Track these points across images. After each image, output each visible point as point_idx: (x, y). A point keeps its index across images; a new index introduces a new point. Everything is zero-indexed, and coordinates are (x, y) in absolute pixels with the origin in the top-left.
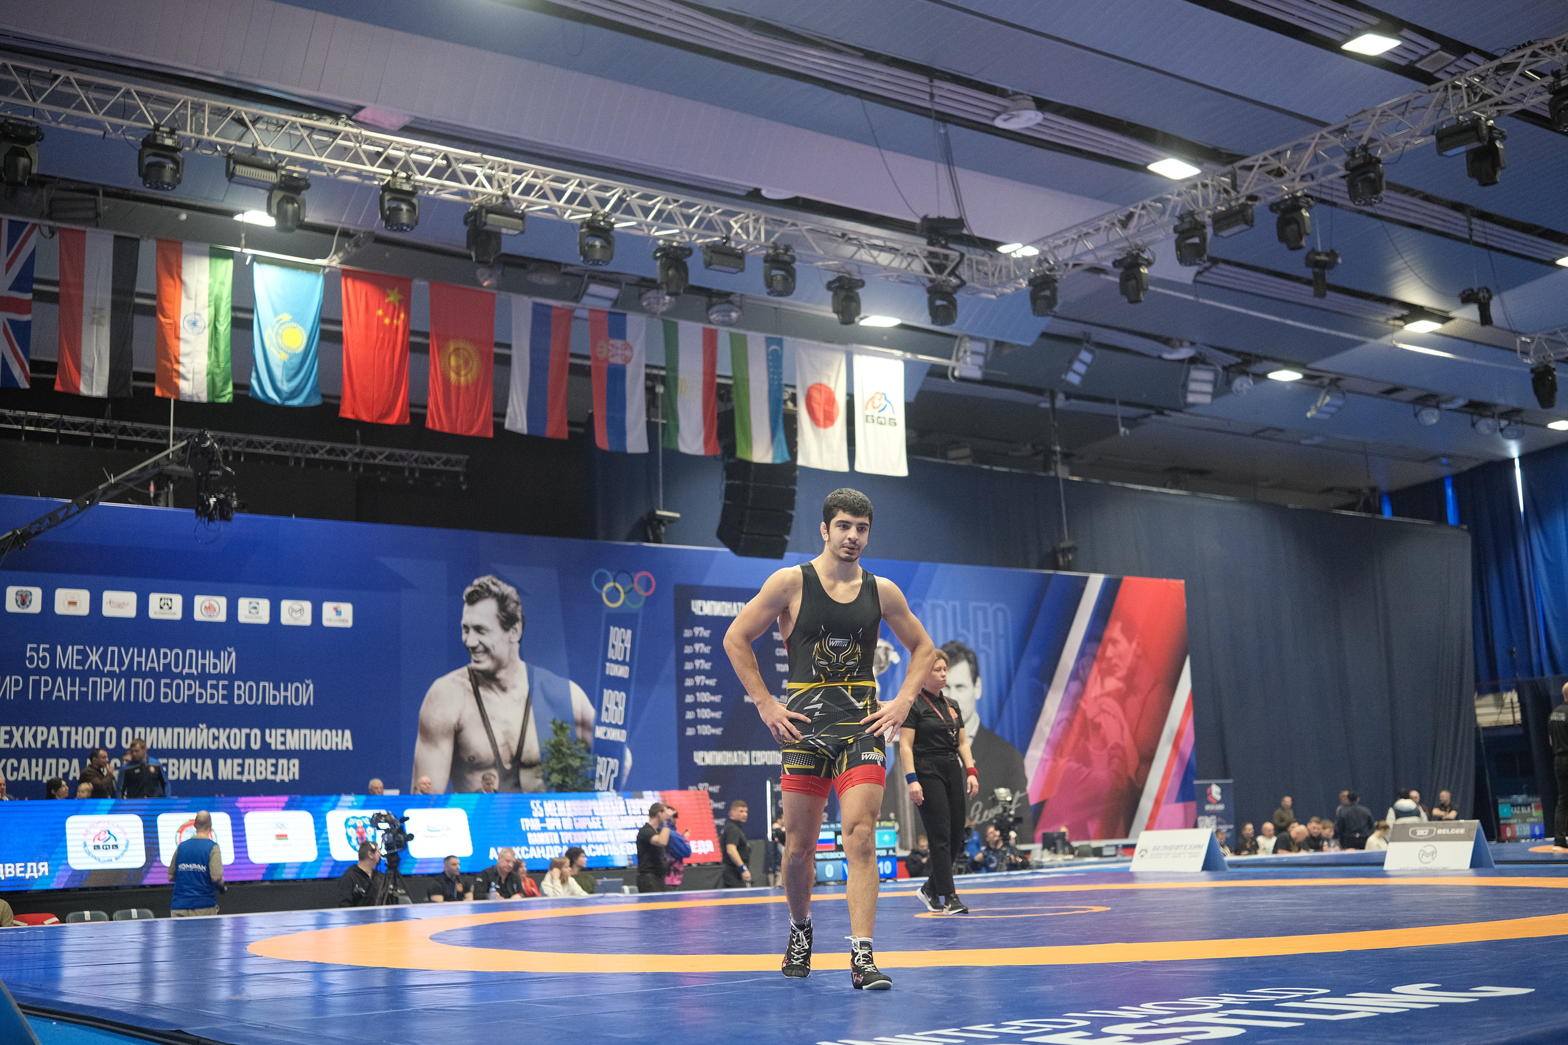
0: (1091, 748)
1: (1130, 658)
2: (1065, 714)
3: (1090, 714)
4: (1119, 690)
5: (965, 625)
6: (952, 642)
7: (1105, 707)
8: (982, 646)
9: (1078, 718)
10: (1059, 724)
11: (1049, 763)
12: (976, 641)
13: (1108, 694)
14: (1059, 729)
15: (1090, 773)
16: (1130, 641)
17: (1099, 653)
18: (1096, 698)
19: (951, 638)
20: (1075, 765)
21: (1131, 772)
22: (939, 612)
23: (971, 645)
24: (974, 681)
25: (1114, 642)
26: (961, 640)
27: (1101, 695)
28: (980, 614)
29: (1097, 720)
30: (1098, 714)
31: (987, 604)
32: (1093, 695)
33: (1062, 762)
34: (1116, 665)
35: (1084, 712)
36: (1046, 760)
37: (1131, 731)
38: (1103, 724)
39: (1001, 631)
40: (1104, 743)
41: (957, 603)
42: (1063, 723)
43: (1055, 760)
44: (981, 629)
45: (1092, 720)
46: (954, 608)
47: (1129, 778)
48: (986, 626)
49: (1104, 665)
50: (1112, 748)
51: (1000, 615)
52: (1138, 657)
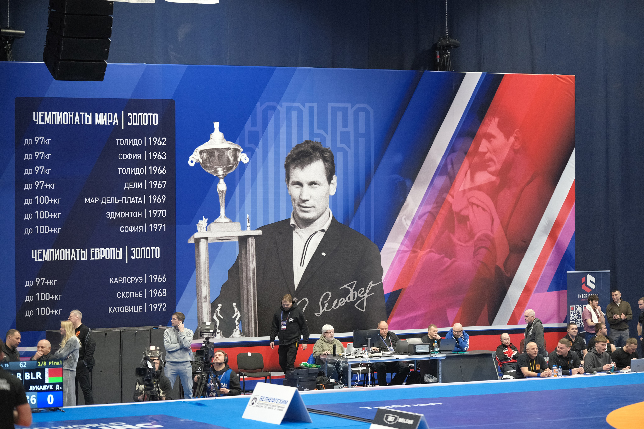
0: (455, 240)
1: (506, 151)
2: (429, 208)
3: (456, 208)
4: (491, 184)
5: (323, 125)
6: (307, 142)
7: (474, 200)
8: (339, 145)
9: (443, 211)
10: (420, 218)
11: (407, 255)
12: (334, 141)
13: (479, 188)
14: (421, 223)
15: (452, 263)
16: (507, 137)
17: (472, 148)
18: (464, 191)
19: (306, 137)
20: (436, 256)
21: (500, 263)
22: (294, 114)
23: (328, 144)
24: (329, 179)
25: (489, 137)
26: (317, 140)
27: (470, 189)
28: (340, 115)
29: (464, 213)
30: (467, 207)
31: (349, 105)
32: (461, 189)
33: (421, 253)
34: (491, 160)
35: (451, 205)
36: (405, 252)
37: (502, 222)
38: (471, 217)
39: (362, 130)
40: (471, 235)
41: (315, 105)
42: (425, 217)
43: (414, 252)
44: (340, 128)
45: (458, 214)
46: (311, 110)
47: (497, 268)
48: (345, 125)
49: (476, 160)
50: (480, 239)
51: (362, 115)
52: (515, 151)
